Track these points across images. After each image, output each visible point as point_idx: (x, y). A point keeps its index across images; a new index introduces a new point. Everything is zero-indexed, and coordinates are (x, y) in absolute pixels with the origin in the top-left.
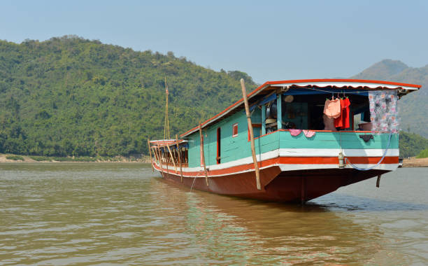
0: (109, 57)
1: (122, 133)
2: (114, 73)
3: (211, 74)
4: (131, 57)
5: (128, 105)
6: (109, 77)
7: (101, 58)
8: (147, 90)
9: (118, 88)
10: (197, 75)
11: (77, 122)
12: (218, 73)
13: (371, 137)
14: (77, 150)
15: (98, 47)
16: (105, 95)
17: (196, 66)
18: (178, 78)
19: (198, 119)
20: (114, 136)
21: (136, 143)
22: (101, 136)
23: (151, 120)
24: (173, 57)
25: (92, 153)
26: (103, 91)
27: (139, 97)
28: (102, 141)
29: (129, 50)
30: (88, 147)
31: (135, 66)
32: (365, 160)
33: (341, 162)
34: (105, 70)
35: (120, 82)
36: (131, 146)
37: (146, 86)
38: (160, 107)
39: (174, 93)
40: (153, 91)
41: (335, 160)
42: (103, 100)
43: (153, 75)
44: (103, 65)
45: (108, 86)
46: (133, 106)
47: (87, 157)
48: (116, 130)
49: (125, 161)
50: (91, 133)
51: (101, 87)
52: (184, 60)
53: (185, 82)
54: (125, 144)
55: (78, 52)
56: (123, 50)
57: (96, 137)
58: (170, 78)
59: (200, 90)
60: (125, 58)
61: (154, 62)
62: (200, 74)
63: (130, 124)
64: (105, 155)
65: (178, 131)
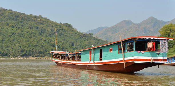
0: (16, 17)
1: (21, 47)
2: (18, 23)
3: (56, 24)
4: (24, 17)
5: (23, 36)
6: (16, 25)
7: (12, 17)
8: (31, 30)
9: (19, 29)
10: (51, 24)
11: (2, 42)
12: (59, 24)
13: (160, 53)
14: (2, 54)
15: (11, 12)
16: (14, 32)
17: (51, 21)
18: (43, 25)
19: (51, 42)
20: (17, 48)
21: (26, 51)
22: (12, 48)
23: (33, 42)
24: (41, 17)
25: (9, 55)
26: (13, 30)
27: (28, 33)
28: (12, 50)
29: (24, 14)
30: (7, 52)
31: (26, 20)
32: (158, 60)
33: (151, 60)
34: (14, 22)
35: (20, 27)
36: (24, 53)
37: (30, 29)
38: (36, 37)
39: (41, 31)
40: (33, 31)
41: (150, 60)
42: (13, 34)
43: (33, 24)
44: (13, 19)
45: (15, 28)
46: (25, 36)
47: (6, 57)
48: (18, 46)
49: (22, 58)
50: (8, 47)
51: (12, 28)
52: (46, 19)
53: (46, 27)
54: (22, 51)
55: (3, 14)
56: (21, 14)
57: (10, 48)
58: (40, 25)
59: (52, 30)
60: (22, 17)
61: (34, 19)
62: (52, 24)
63: (24, 44)
64: (14, 56)
65: (43, 47)
